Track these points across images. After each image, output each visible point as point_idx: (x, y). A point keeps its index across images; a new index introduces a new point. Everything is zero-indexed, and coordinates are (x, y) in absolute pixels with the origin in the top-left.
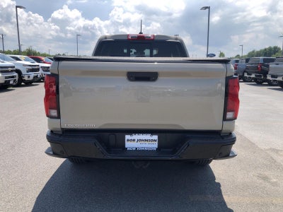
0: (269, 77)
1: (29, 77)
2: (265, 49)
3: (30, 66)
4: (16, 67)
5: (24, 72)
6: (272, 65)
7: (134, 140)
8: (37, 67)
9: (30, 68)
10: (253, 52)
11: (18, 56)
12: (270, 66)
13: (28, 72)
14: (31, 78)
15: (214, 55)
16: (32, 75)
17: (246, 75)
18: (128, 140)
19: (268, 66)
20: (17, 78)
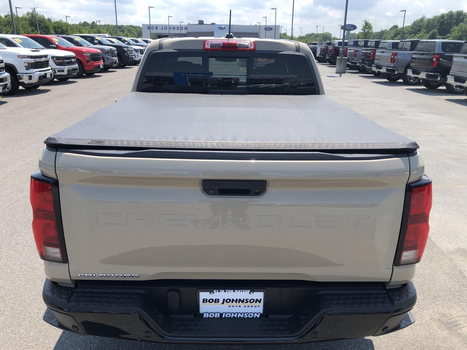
0: (450, 80)
1: (30, 78)
2: (443, 16)
3: (31, 57)
4: (7, 60)
5: (21, 69)
6: (458, 59)
7: (217, 301)
8: (43, 59)
9: (32, 61)
10: (422, 20)
11: (9, 37)
12: (455, 59)
13: (27, 68)
14: (35, 80)
15: (355, 27)
16: (37, 73)
17: (410, 73)
18: (205, 301)
19: (450, 59)
20: (9, 82)
